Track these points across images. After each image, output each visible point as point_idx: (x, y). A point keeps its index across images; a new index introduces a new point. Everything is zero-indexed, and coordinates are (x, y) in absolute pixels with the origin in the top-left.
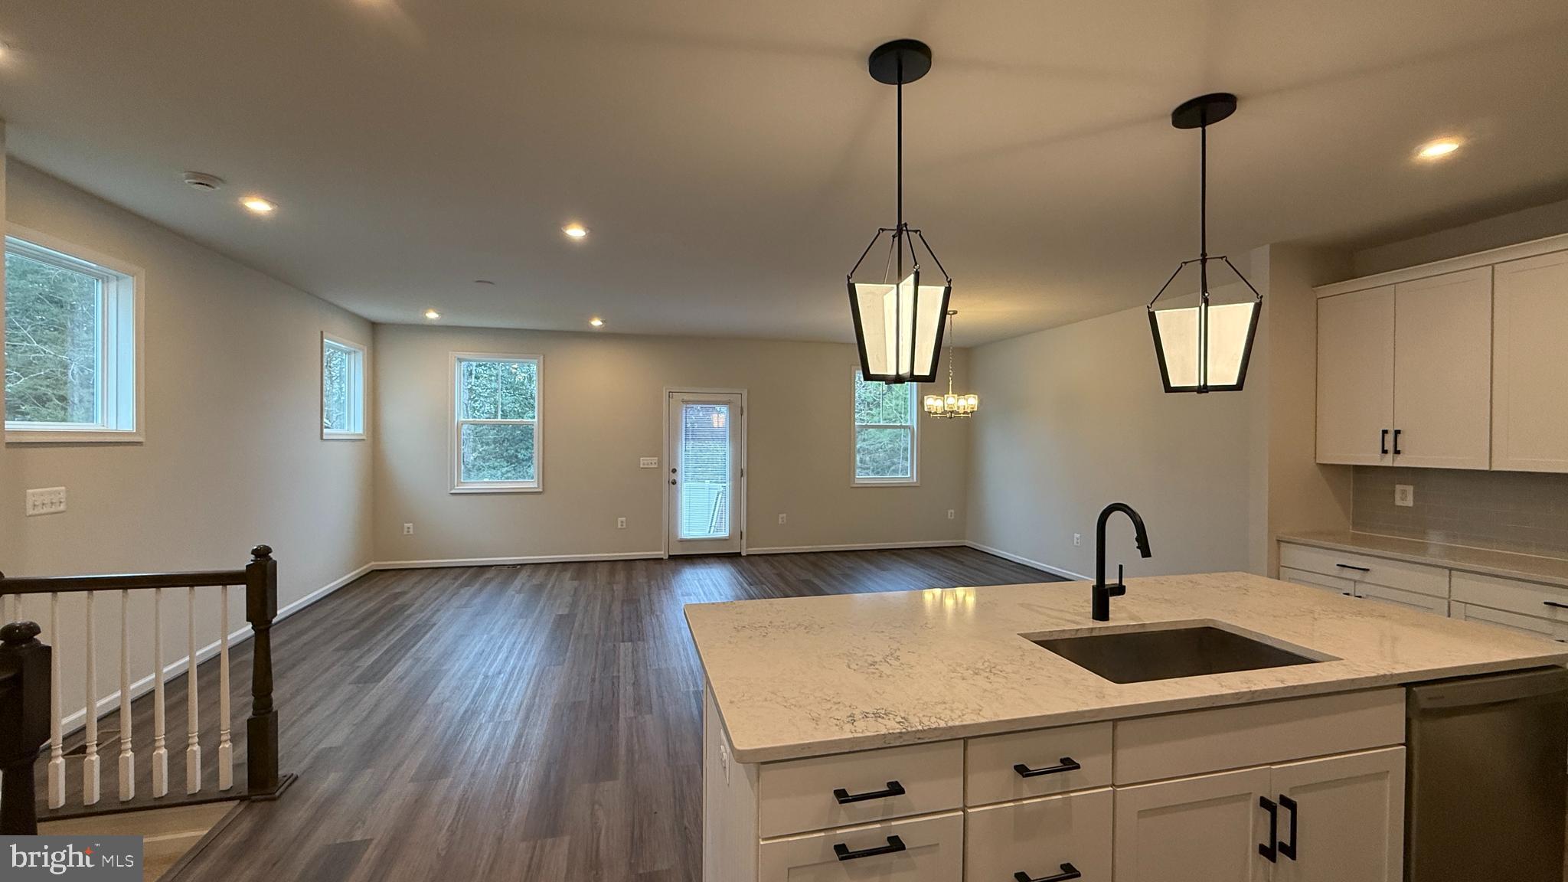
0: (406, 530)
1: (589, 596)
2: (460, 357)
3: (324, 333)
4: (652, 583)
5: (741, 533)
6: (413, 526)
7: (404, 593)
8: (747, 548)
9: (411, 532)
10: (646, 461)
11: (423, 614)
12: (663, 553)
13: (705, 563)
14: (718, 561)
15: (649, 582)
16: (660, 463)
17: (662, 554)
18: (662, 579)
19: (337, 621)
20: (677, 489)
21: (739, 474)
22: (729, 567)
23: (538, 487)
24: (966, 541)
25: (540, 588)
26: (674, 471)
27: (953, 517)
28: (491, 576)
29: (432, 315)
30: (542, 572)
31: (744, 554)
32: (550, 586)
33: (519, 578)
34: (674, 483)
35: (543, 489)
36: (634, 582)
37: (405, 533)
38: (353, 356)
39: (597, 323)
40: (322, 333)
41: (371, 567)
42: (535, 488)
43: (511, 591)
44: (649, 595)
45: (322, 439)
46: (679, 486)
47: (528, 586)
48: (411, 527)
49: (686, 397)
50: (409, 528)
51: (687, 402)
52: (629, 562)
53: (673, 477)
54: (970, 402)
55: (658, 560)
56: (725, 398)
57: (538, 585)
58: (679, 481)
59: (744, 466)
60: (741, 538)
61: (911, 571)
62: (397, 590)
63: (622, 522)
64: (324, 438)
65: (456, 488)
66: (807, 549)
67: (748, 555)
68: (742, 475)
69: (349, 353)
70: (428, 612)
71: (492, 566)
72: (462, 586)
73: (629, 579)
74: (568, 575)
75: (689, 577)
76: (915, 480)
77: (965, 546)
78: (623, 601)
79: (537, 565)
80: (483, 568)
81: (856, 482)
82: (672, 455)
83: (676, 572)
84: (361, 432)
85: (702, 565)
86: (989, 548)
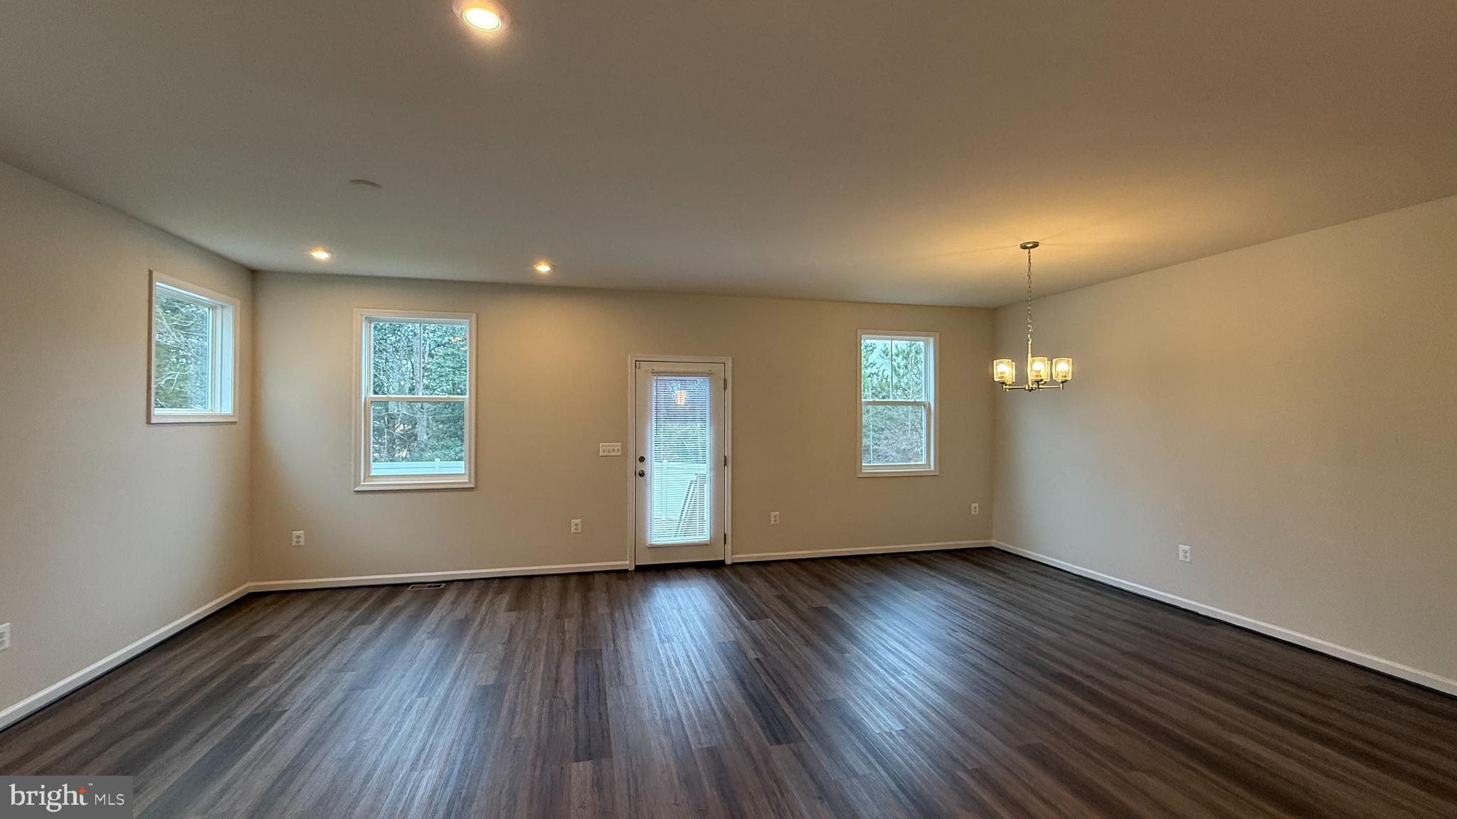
0: (295, 540)
1: (529, 642)
2: (369, 315)
3: (155, 274)
4: (617, 615)
5: (725, 535)
6: (305, 534)
7: (270, 638)
8: (732, 554)
9: (302, 543)
10: (604, 447)
11: (277, 686)
12: (628, 562)
13: (682, 578)
14: (699, 573)
15: (612, 614)
16: (624, 450)
17: (627, 564)
18: (630, 606)
19: (136, 705)
20: (645, 481)
21: (722, 462)
22: (713, 582)
23: (470, 482)
24: (993, 541)
25: (464, 624)
26: (642, 459)
27: (977, 513)
28: (402, 604)
29: (321, 255)
30: (471, 595)
31: (728, 562)
32: (478, 619)
33: (440, 605)
34: (642, 474)
35: (476, 484)
36: (593, 614)
37: (294, 544)
38: (219, 311)
39: (543, 268)
40: (150, 272)
41: (247, 588)
42: (466, 483)
43: (421, 634)
44: (614, 641)
45: (148, 422)
46: (648, 479)
47: (448, 621)
48: (302, 537)
49: (657, 367)
50: (299, 537)
51: (658, 373)
52: (585, 576)
53: (641, 467)
54: (1064, 368)
55: (622, 573)
56: (706, 368)
57: (461, 620)
58: (647, 472)
59: (729, 453)
60: (725, 543)
61: (935, 582)
62: (263, 634)
63: (576, 525)
64: (153, 420)
65: (362, 483)
66: (805, 555)
67: (734, 564)
68: (725, 465)
69: (213, 308)
70: (283, 684)
71: (408, 585)
72: (354, 624)
73: (586, 605)
74: (505, 600)
75: (665, 601)
76: (932, 468)
77: (992, 548)
78: (578, 653)
79: (468, 582)
80: (396, 589)
81: (863, 471)
82: (639, 439)
83: (646, 593)
84: (230, 412)
85: (679, 582)
86: (1030, 552)
